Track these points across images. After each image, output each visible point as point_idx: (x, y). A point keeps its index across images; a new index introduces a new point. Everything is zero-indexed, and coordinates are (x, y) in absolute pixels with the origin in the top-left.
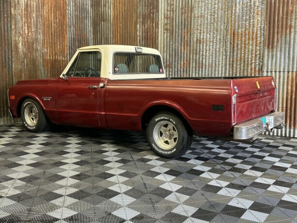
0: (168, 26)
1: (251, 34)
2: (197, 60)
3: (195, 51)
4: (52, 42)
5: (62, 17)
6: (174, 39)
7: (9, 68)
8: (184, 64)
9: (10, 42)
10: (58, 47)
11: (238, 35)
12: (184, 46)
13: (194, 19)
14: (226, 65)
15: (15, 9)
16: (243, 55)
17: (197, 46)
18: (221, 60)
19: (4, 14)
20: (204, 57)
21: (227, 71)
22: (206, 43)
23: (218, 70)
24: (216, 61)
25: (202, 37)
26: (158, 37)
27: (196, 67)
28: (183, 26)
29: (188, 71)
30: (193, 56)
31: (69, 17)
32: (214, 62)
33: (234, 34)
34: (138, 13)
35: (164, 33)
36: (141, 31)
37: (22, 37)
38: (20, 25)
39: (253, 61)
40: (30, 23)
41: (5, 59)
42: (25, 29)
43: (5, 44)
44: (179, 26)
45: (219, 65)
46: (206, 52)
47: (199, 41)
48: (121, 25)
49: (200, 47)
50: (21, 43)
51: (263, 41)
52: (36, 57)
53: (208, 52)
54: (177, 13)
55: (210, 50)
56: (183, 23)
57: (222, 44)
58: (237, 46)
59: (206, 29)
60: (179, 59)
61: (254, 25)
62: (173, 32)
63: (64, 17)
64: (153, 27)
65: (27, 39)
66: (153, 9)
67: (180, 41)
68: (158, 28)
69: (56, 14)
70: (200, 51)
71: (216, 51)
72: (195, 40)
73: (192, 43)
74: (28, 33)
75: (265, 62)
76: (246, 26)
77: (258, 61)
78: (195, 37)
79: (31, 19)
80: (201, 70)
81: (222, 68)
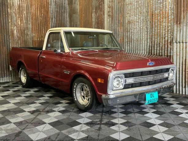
0: (110, 13)
1: (164, 13)
2: (128, 36)
3: (127, 30)
4: (38, 29)
5: (46, 13)
6: (114, 22)
7: (7, 46)
8: (120, 40)
9: (8, 30)
10: (43, 32)
11: (155, 16)
12: (120, 27)
13: (126, 6)
14: (147, 39)
15: (11, 9)
16: (159, 30)
17: (128, 26)
18: (144, 36)
19: (3, 13)
20: (133, 34)
21: (148, 43)
22: (134, 23)
23: (142, 43)
24: (140, 36)
25: (131, 19)
26: (104, 21)
27: (128, 42)
28: (119, 12)
29: (123, 45)
30: (126, 34)
31: (52, 12)
32: (139, 37)
33: (152, 15)
34: (93, 6)
35: (108, 18)
36: (95, 18)
37: (16, 27)
38: (15, 19)
39: (166, 35)
40: (22, 17)
41: (5, 41)
42: (18, 22)
43: (4, 32)
44: (116, 12)
45: (143, 39)
46: (134, 30)
47: (129, 22)
48: (84, 15)
49: (130, 26)
50: (15, 31)
51: (173, 19)
52: (27, 39)
53: (135, 30)
54: (116, 3)
55: (136, 28)
56: (119, 10)
57: (144, 23)
58: (155, 24)
59: (133, 13)
60: (117, 36)
61: (166, 6)
62: (113, 17)
63: (47, 13)
64: (101, 15)
65: (20, 28)
66: (101, 2)
67: (117, 23)
68: (104, 15)
69: (41, 11)
70: (130, 30)
71: (140, 29)
72: (127, 21)
73: (125, 24)
74: (21, 24)
75: (175, 35)
76: (160, 8)
77: (169, 35)
78: (127, 19)
79: (22, 15)
80: (131, 44)
81: (145, 41)
